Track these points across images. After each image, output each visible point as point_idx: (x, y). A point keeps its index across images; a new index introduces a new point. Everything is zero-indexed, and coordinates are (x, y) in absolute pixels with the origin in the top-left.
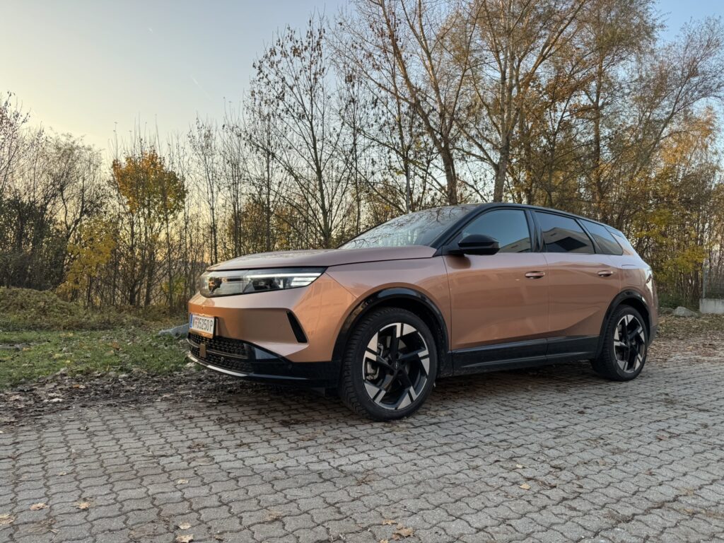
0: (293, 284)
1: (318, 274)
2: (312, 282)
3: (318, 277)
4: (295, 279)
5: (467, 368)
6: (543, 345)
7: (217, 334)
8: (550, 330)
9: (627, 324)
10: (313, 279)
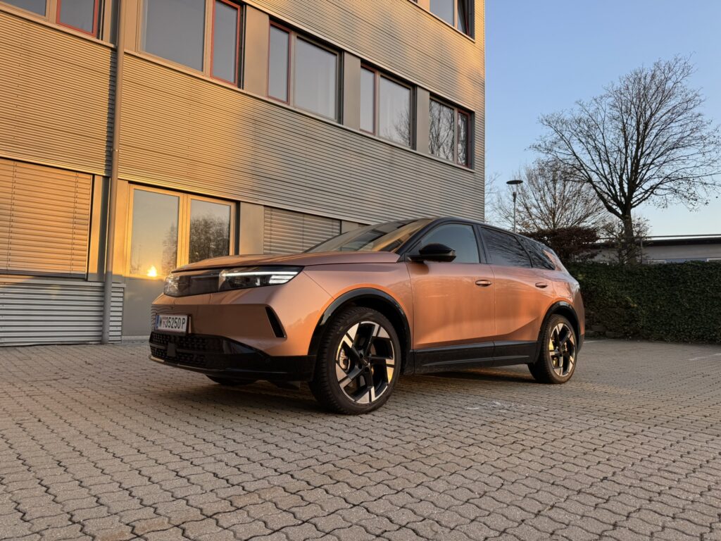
0: (271, 282)
1: (296, 273)
2: (290, 280)
3: (295, 276)
4: (273, 277)
5: (426, 367)
6: (491, 347)
7: (190, 332)
8: (496, 334)
9: (558, 333)
10: (291, 277)
